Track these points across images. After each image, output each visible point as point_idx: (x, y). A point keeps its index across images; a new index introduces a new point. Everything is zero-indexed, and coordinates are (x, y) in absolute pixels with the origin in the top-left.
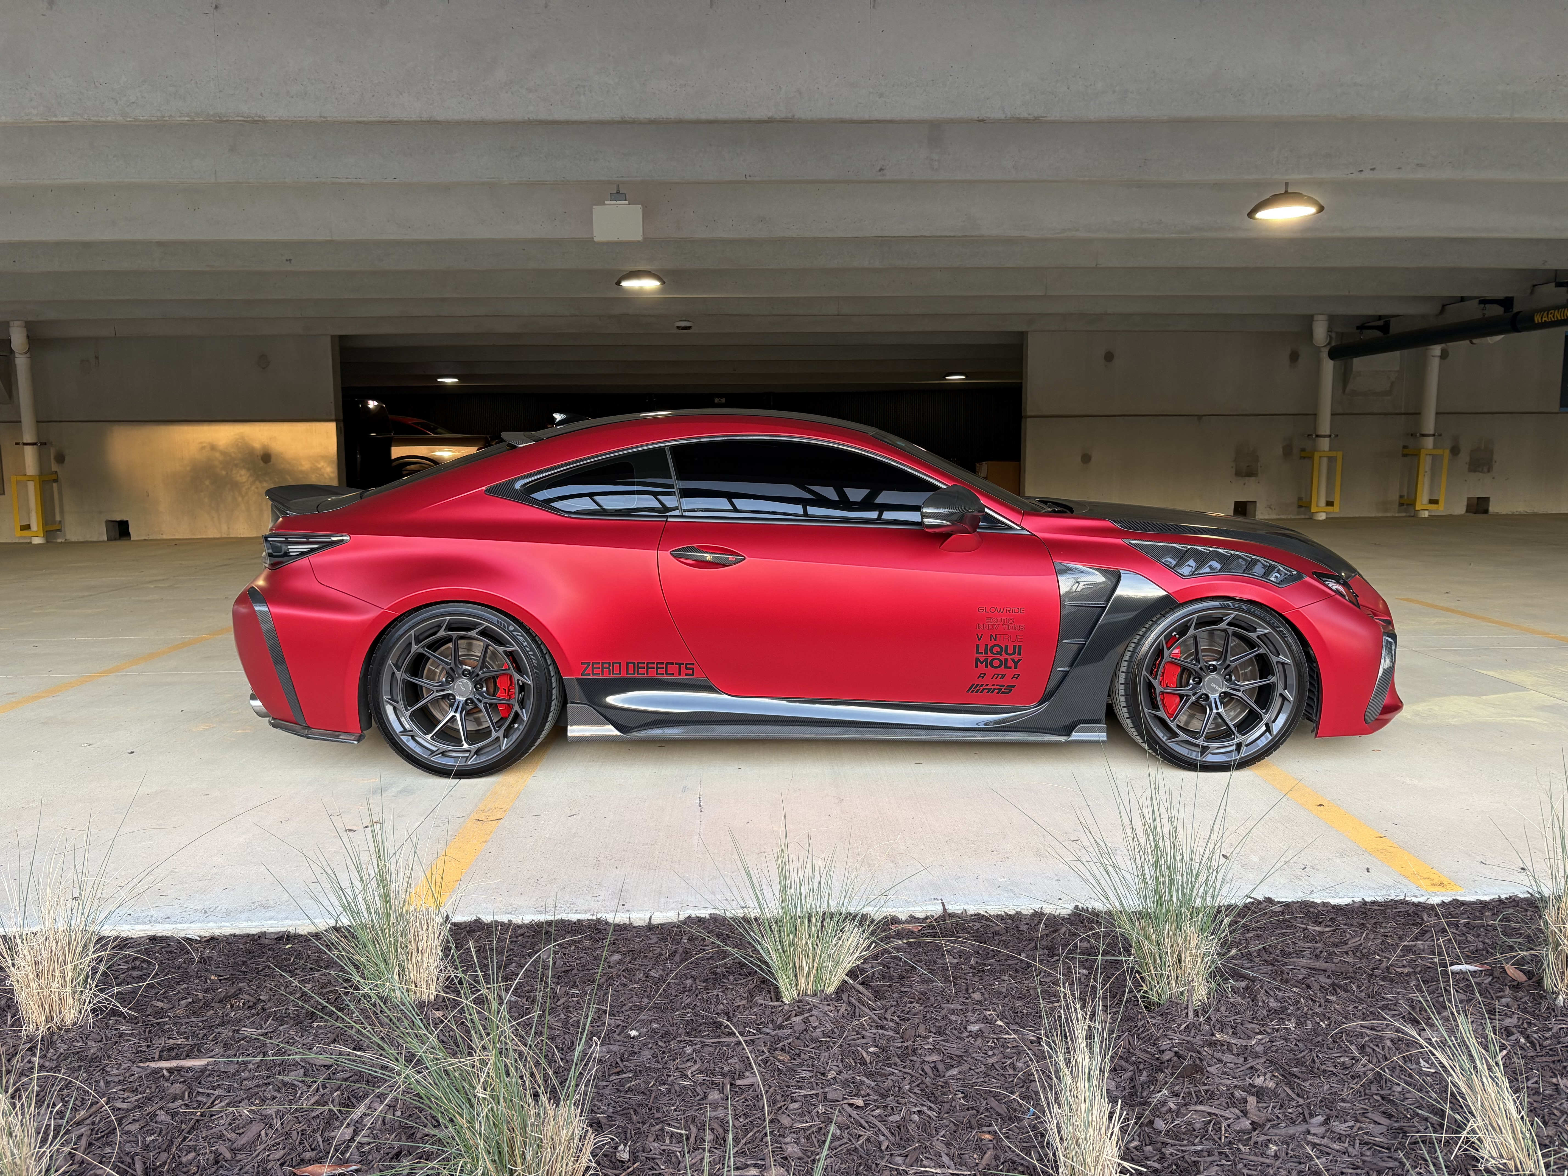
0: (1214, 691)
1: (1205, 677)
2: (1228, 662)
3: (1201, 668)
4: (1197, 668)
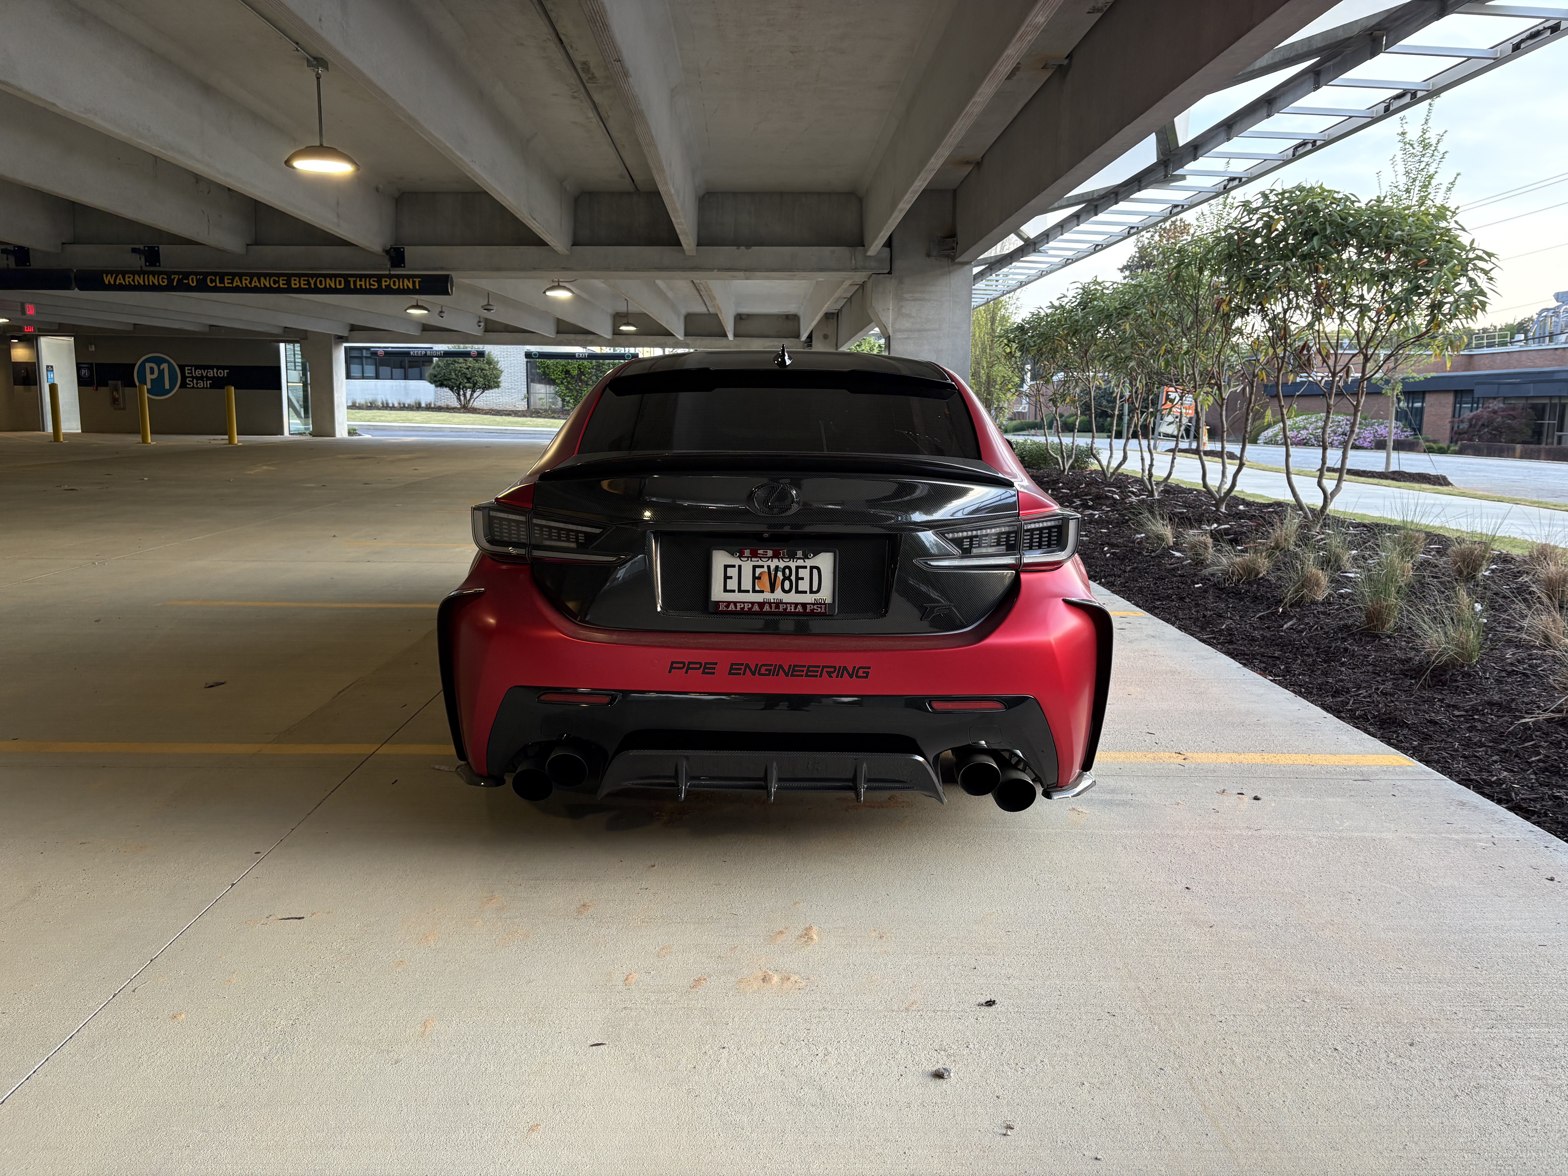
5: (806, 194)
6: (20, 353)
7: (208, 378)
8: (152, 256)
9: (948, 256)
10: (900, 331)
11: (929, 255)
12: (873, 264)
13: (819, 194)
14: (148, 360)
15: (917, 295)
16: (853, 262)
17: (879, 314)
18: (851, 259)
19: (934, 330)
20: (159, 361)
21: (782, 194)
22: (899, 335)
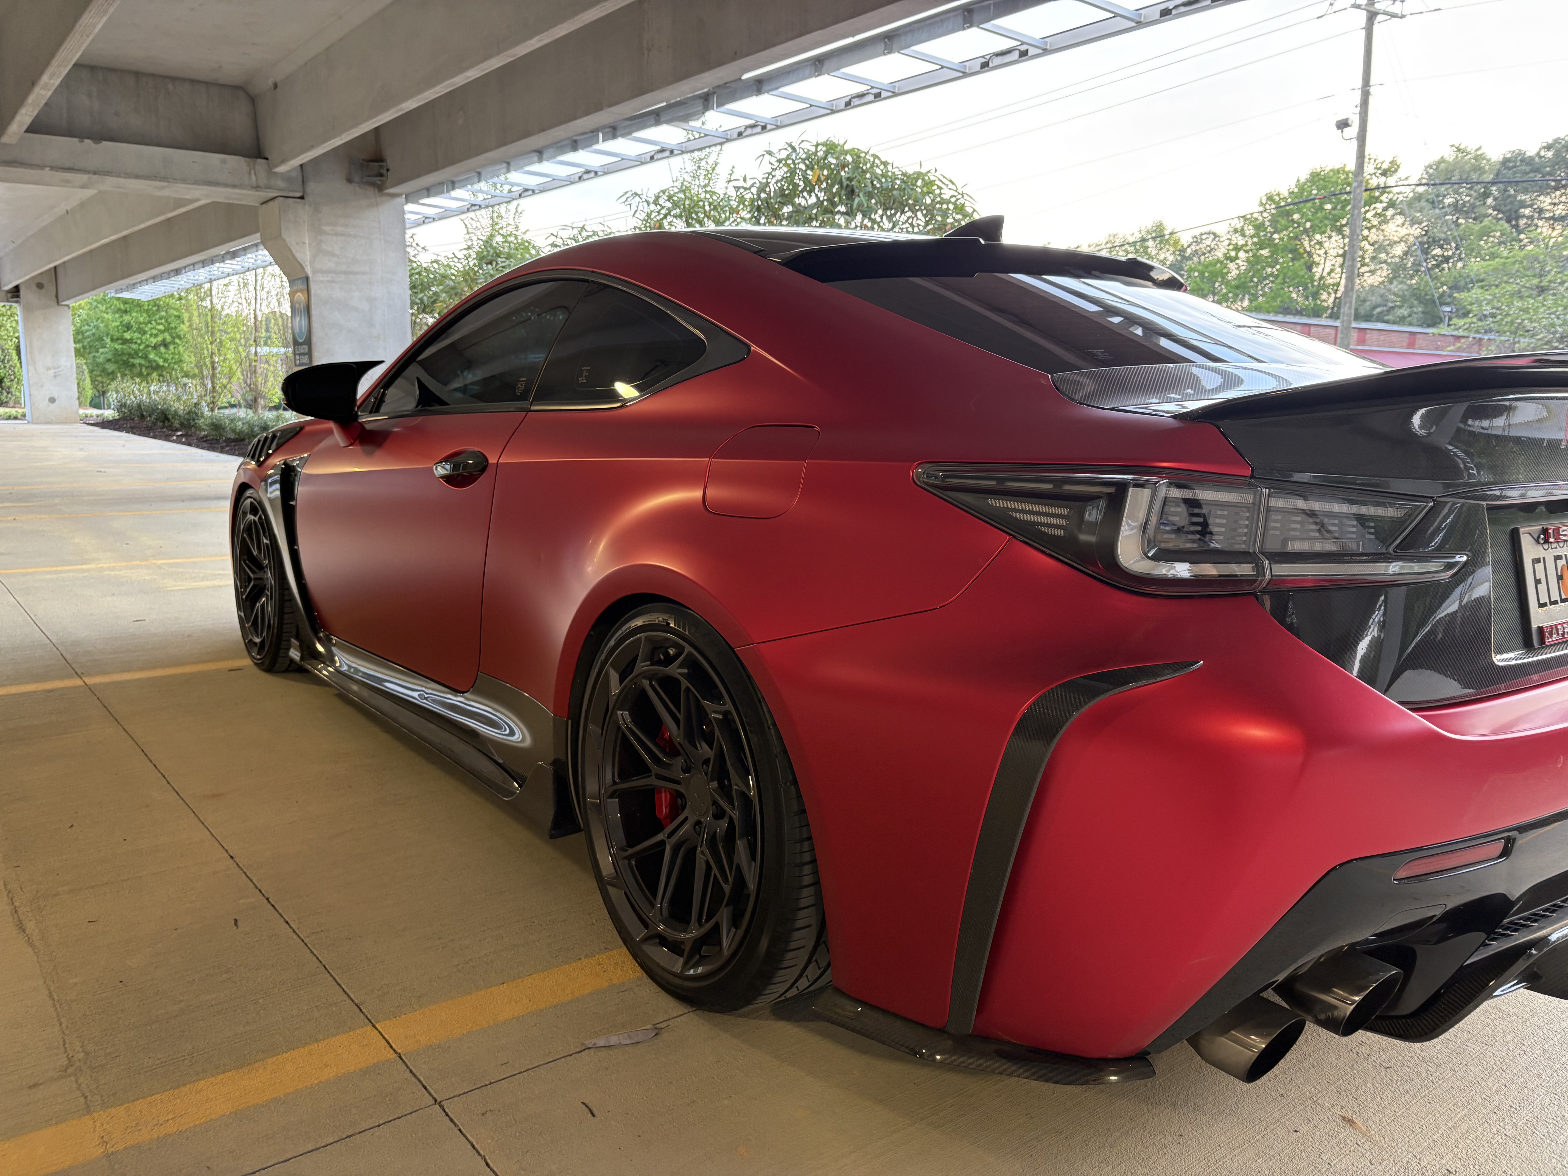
5: (174, 79)
9: (373, 185)
10: (322, 272)
11: (349, 180)
12: (281, 184)
13: (193, 81)
15: (339, 229)
16: (253, 177)
17: (292, 248)
18: (250, 174)
19: (364, 273)
21: (137, 74)
22: (320, 277)
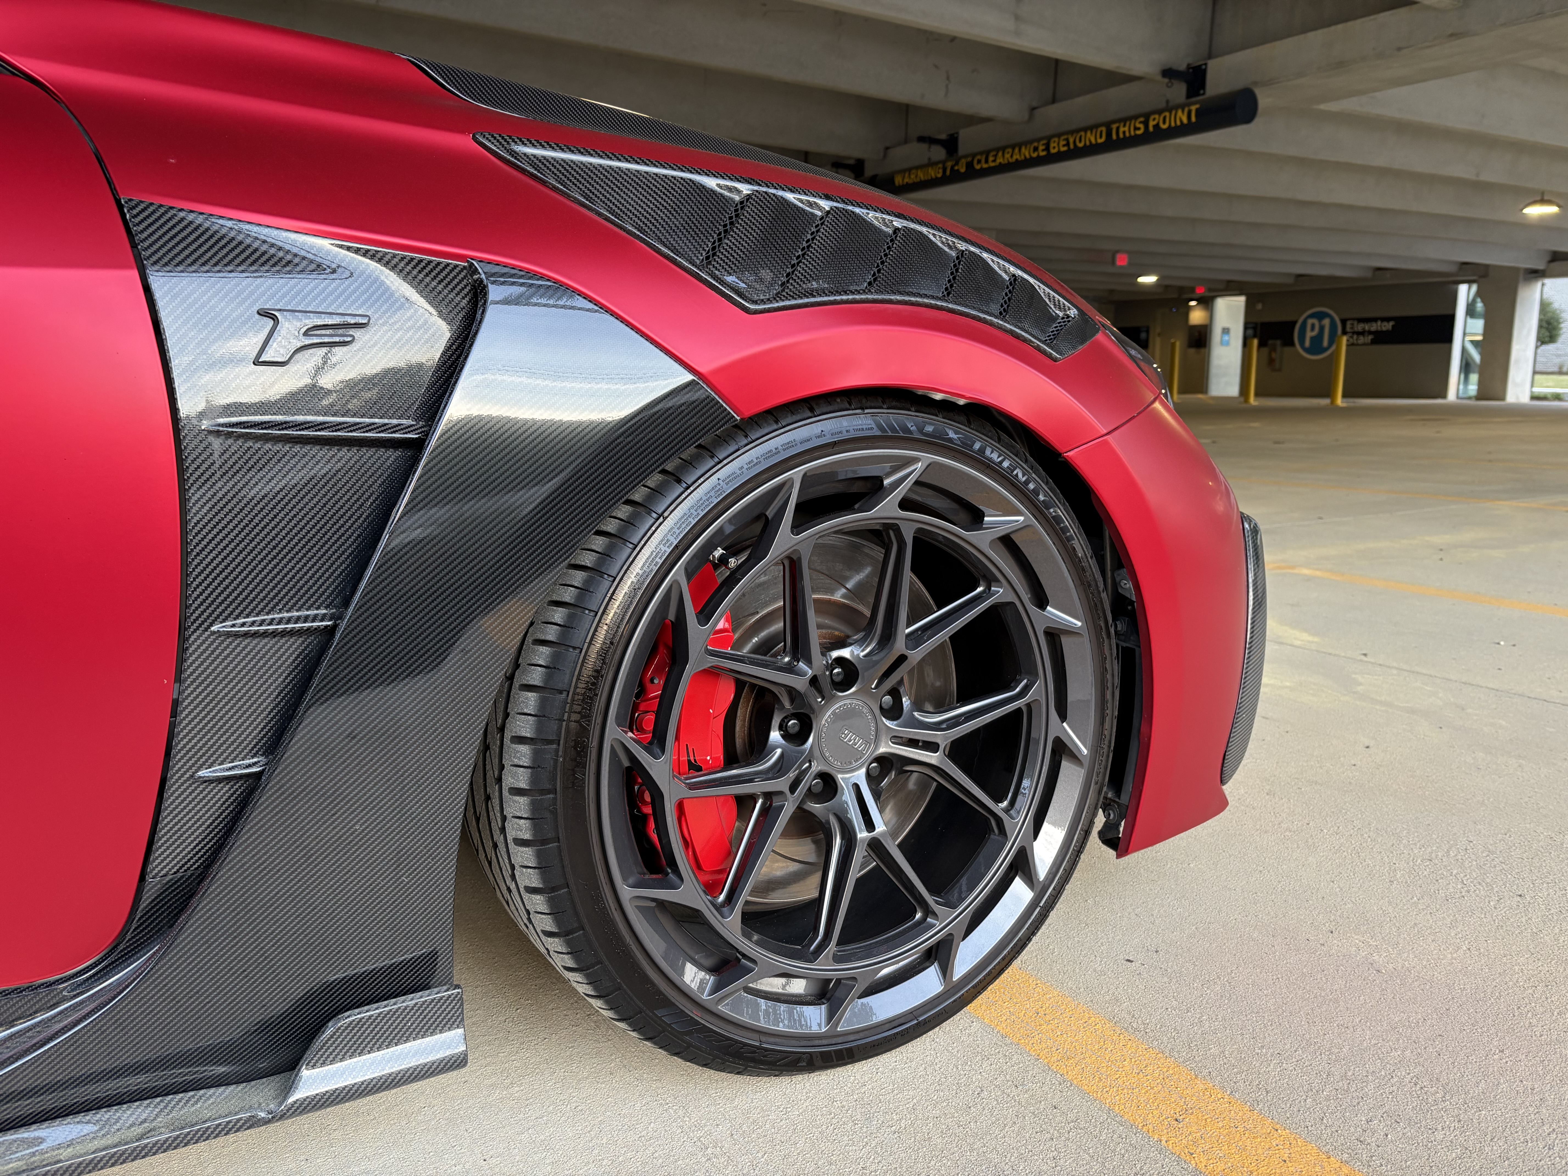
0: (850, 759)
1: (823, 709)
2: (900, 646)
3: (814, 681)
4: (800, 684)
6: (1197, 316)
7: (1370, 333)
8: (951, 144)
14: (1312, 316)
20: (1320, 316)
